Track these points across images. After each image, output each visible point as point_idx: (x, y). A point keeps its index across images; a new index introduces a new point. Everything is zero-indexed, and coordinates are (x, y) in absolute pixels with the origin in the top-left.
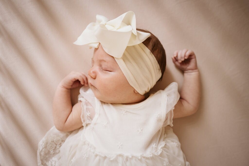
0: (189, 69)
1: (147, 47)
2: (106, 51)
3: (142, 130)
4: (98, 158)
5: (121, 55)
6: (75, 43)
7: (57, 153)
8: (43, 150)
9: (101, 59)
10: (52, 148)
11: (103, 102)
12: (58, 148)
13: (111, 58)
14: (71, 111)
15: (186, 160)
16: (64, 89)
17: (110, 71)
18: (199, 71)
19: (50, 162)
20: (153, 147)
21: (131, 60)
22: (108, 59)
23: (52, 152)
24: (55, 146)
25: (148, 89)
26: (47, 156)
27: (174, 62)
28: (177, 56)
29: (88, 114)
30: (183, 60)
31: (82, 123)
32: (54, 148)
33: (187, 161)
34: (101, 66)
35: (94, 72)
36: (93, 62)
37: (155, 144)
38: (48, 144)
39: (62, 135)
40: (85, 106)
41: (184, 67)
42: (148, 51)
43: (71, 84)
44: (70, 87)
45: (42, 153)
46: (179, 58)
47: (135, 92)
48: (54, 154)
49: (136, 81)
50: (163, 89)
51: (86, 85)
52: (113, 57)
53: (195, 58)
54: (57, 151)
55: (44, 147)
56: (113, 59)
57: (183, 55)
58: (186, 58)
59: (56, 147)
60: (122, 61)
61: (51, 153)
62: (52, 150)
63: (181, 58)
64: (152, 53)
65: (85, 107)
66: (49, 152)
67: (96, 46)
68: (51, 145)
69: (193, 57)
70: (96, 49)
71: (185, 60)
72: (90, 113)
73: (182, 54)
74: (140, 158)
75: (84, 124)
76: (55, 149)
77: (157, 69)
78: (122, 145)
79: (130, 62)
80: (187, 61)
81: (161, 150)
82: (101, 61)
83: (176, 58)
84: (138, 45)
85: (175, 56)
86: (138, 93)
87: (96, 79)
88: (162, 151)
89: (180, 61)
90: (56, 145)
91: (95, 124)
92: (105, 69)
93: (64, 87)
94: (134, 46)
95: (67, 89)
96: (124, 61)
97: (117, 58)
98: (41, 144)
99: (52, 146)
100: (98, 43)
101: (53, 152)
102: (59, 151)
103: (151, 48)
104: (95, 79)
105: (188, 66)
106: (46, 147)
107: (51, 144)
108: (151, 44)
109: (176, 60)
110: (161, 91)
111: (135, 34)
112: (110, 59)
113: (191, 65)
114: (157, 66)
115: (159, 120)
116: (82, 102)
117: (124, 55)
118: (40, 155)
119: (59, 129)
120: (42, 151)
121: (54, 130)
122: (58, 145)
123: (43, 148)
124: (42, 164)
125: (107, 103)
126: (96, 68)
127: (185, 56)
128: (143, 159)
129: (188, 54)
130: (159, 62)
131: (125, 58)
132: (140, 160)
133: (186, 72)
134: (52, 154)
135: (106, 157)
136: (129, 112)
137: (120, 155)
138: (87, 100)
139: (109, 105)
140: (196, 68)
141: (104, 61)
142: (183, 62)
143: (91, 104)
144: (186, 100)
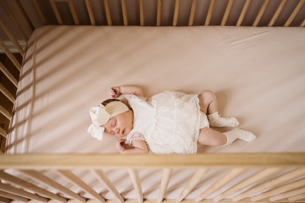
0: (120, 90)
2: (106, 123)
3: (145, 109)
5: (110, 115)
9: (110, 125)
11: (132, 128)
13: (110, 120)
17: (116, 121)
22: (110, 122)
30: (114, 93)
34: (113, 126)
35: (116, 130)
41: (118, 93)
44: (124, 148)
46: (113, 95)
52: (110, 119)
58: (113, 91)
63: (113, 93)
69: (113, 88)
71: (114, 92)
74: (156, 109)
80: (115, 91)
84: (105, 108)
86: (128, 111)
88: (155, 101)
89: (115, 94)
91: (142, 131)
92: (115, 124)
94: (106, 110)
96: (112, 114)
97: (111, 117)
103: (107, 104)
104: (120, 130)
113: (117, 89)
115: (141, 102)
117: (110, 113)
129: (111, 90)
132: (158, 109)
133: (121, 92)
135: (156, 124)
136: (137, 115)
137: (155, 117)
138: (131, 138)
139: (134, 125)
140: (119, 87)
141: (111, 123)
142: (115, 93)
143: (133, 135)
144: (135, 92)
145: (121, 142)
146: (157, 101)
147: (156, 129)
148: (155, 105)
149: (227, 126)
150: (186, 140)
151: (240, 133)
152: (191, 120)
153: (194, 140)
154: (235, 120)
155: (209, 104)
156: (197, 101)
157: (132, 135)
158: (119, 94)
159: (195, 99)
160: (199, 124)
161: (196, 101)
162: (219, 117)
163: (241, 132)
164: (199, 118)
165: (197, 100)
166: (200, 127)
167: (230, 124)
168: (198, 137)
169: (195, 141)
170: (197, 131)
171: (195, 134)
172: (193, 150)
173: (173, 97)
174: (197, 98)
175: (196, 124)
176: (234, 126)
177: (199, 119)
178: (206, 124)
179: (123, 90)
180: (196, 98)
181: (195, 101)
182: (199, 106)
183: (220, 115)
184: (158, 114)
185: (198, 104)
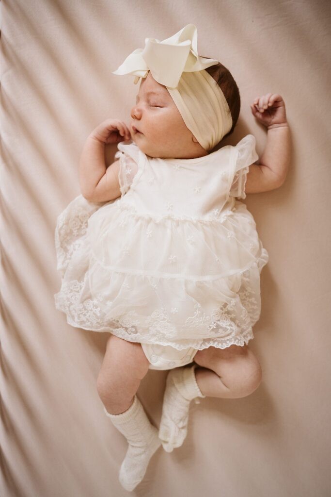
0: (275, 123)
1: (212, 77)
2: (157, 78)
3: (200, 189)
4: (139, 223)
5: (176, 85)
6: (114, 73)
7: (83, 235)
8: (64, 227)
9: (149, 91)
10: (76, 227)
11: (150, 157)
12: (84, 228)
13: (162, 88)
14: (105, 173)
15: (262, 246)
16: (97, 141)
17: (161, 106)
18: (288, 126)
19: (72, 246)
20: (214, 213)
21: (190, 92)
22: (160, 90)
23: (75, 232)
24: (80, 223)
25: (212, 140)
26: (68, 238)
27: (254, 114)
28: (258, 104)
29: (129, 171)
30: (266, 107)
31: (120, 187)
32: (78, 227)
33: (264, 247)
34: (148, 101)
35: (139, 110)
36: (138, 99)
37: (217, 210)
38: (71, 220)
39: (91, 207)
40: (125, 163)
41: (268, 119)
42: (213, 81)
43: (106, 135)
44: (104, 140)
45: (62, 232)
46: (261, 105)
47: (194, 139)
48: (79, 236)
49: (196, 122)
50: (234, 144)
51: (127, 138)
52: (164, 87)
53: (284, 105)
54: (83, 232)
55: (65, 222)
56: (165, 90)
57: (266, 102)
58: (270, 105)
59: (81, 226)
60: (177, 92)
61: (73, 234)
62: (75, 230)
63: (264, 105)
64: (218, 85)
65: (124, 165)
66: (71, 232)
67: (143, 74)
68: (74, 222)
69: (280, 104)
70: (144, 79)
71: (269, 107)
72: (131, 170)
73: (265, 99)
74: (195, 222)
75: (122, 190)
76: (80, 229)
77: (224, 110)
78: (172, 206)
79: (188, 95)
80: (272, 109)
81: (226, 217)
82: (149, 94)
83: (257, 106)
84: (200, 71)
85: (256, 103)
86: (198, 143)
87: (142, 119)
88: (226, 220)
89: (262, 111)
90: (82, 223)
92: (154, 105)
93: (97, 138)
94: (193, 73)
95: (101, 141)
96: (179, 92)
97: (170, 89)
98: (61, 219)
99: (75, 224)
100: (146, 70)
101: (77, 232)
102: (86, 232)
103: (217, 79)
104: (139, 119)
105: (273, 118)
106: (67, 224)
107: (74, 220)
108: (218, 73)
109: (255, 110)
110: (232, 147)
111: (195, 55)
112: (162, 90)
113: (278, 116)
114: (224, 105)
115: (224, 180)
116: (120, 159)
117: (180, 84)
118: (60, 234)
119: (85, 198)
120: (61, 228)
121: (80, 200)
122: (84, 223)
123: (64, 224)
124: (62, 247)
125: (155, 158)
126: (143, 105)
127: (269, 102)
128: (199, 224)
129: (272, 98)
130: (228, 100)
131: (181, 88)
132: (196, 225)
133: (271, 127)
134: (76, 235)
135: (150, 220)
136: (184, 168)
137: (169, 218)
138: (127, 156)
139: (157, 160)
140: (284, 120)
141: (154, 93)
142: (265, 110)
143: (132, 160)
144: (267, 167)
145: (120, 128)
146: (225, 224)
147: (137, 220)
148: (207, 218)
149: (163, 417)
150: (109, 303)
151: (138, 451)
152: (164, 319)
153: (112, 324)
154: (175, 443)
155: (219, 377)
156: (222, 342)
157: (134, 159)
158: (266, 122)
159: (228, 338)
160: (154, 341)
161: (220, 340)
162: (190, 399)
163: (141, 454)
164: (170, 344)
165: (225, 342)
166: (147, 345)
167: (167, 427)
168: (120, 336)
169: (111, 329)
170: (133, 335)
171: (126, 329)
172: (89, 321)
173: (237, 272)
174: (229, 345)
175: (154, 335)
176: (161, 436)
177: (165, 344)
178: (159, 363)
179: (277, 133)
180: (230, 340)
181: (222, 337)
182: (207, 346)
183: (198, 402)
184: (178, 225)
185: (212, 344)
